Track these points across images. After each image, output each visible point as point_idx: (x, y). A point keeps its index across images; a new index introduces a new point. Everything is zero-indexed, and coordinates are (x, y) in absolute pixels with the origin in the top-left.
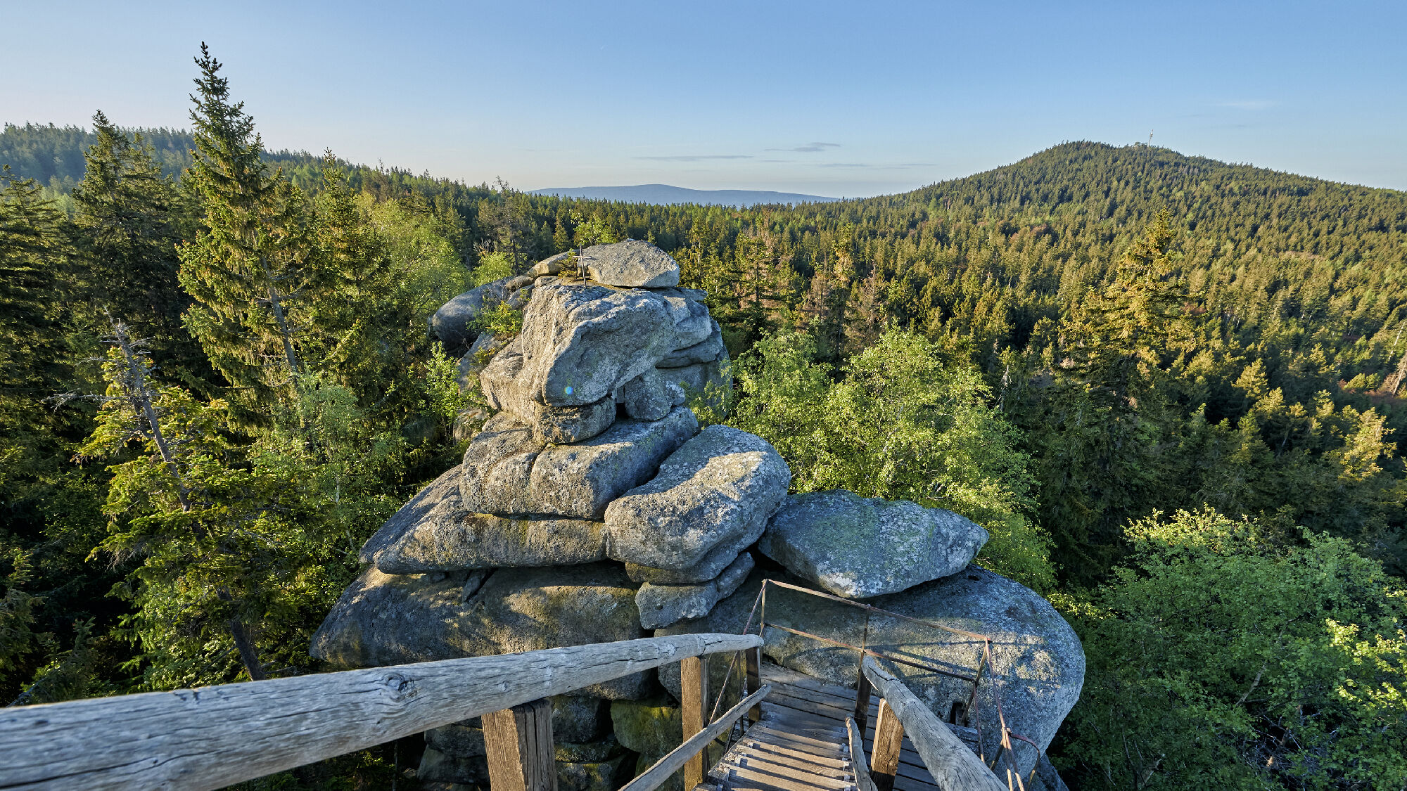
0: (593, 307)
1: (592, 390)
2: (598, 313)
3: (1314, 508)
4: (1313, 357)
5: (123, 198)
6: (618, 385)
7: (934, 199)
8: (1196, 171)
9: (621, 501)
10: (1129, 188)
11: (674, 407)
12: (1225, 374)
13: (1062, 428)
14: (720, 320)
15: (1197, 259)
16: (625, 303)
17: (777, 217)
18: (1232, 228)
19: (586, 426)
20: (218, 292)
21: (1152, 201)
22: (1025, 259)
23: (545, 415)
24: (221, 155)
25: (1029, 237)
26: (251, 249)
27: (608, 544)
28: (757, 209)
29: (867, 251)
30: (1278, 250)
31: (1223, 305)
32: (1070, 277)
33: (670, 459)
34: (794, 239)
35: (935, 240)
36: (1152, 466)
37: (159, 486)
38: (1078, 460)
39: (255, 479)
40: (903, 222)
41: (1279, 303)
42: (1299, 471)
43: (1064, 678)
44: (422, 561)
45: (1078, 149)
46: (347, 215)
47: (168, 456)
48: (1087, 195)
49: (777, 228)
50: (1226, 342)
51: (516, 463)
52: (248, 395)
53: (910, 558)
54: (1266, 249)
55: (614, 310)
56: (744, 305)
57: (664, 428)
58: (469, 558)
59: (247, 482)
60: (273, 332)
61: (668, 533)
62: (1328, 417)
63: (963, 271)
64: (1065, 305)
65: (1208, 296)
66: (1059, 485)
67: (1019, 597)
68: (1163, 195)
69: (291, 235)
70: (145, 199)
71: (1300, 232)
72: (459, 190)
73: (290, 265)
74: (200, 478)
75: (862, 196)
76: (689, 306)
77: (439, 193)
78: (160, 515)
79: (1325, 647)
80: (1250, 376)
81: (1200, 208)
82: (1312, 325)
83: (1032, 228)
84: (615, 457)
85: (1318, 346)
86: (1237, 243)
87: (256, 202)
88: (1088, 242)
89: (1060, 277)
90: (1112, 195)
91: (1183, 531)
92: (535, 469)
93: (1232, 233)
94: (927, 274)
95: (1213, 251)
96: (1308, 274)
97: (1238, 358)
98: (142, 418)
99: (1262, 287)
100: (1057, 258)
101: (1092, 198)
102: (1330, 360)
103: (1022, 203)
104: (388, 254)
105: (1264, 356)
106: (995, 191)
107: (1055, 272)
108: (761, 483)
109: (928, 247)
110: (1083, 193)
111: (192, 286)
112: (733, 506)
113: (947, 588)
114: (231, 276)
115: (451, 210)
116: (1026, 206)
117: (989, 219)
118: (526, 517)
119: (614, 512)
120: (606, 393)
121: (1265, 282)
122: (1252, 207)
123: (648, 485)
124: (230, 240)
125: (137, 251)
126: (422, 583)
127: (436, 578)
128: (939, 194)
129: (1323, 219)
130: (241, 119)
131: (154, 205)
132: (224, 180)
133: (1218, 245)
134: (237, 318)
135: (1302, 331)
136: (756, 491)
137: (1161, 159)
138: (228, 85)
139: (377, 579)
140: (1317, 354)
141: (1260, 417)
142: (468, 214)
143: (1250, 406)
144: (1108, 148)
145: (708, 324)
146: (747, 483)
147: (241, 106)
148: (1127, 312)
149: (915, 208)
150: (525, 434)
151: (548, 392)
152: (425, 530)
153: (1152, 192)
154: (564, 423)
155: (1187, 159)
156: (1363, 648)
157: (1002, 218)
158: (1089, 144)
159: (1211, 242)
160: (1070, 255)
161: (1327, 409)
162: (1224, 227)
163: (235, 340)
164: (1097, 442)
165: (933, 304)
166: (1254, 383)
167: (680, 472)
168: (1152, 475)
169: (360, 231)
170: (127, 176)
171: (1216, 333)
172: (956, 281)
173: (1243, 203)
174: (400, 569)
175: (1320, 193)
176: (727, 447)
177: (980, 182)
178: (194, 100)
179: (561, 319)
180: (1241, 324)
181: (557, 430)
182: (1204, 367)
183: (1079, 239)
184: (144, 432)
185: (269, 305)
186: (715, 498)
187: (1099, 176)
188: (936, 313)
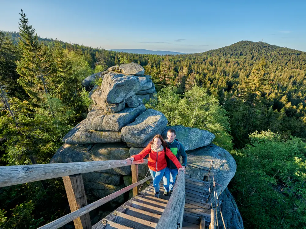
0: (119, 79)
1: (118, 100)
2: (120, 81)
3: (297, 131)
4: (299, 95)
5: (3, 49)
6: (125, 99)
7: (209, 54)
8: (273, 48)
9: (125, 127)
10: (257, 52)
11: (140, 104)
12: (278, 98)
13: (237, 111)
14: (155, 83)
15: (272, 70)
16: (127, 78)
17: (171, 58)
18: (281, 63)
19: (117, 109)
20: (26, 74)
21: (262, 56)
22: (231, 70)
23: (107, 106)
24: (27, 39)
25: (232, 64)
26: (35, 63)
27: (122, 138)
28: (166, 56)
29: (193, 66)
30: (292, 69)
31: (278, 82)
32: (242, 74)
33: (138, 117)
34: (175, 63)
35: (209, 64)
36: (258, 120)
37: (10, 122)
38: (241, 119)
39: (35, 121)
40: (202, 60)
41: (292, 81)
42: (293, 122)
43: (231, 170)
44: (77, 141)
45: (245, 42)
46: (61, 55)
47: (12, 115)
48: (247, 54)
49: (171, 60)
50: (278, 91)
51: (100, 117)
52: (35, 100)
53: (196, 142)
54: (289, 68)
55: (124, 80)
56: (161, 80)
57: (137, 109)
58: (88, 140)
59: (33, 122)
60: (41, 84)
61: (136, 135)
62: (301, 109)
63: (216, 72)
64: (241, 81)
65: (275, 79)
66: (236, 125)
67: (222, 151)
68: (265, 54)
69: (45, 60)
70: (9, 50)
71: (297, 64)
72: (91, 49)
73: (46, 67)
74: (21, 120)
75: (192, 53)
76: (147, 79)
77: (86, 50)
78: (10, 130)
79: (294, 163)
80: (284, 99)
81: (274, 58)
82: (299, 87)
83: (233, 62)
84: (124, 116)
85: (300, 92)
86: (282, 67)
87: (36, 51)
88: (246, 65)
89: (239, 74)
90: (253, 54)
91: (263, 136)
92: (104, 119)
93: (281, 64)
94: (207, 73)
95: (276, 68)
96: (299, 75)
97: (281, 95)
98: (6, 105)
99: (288, 78)
100: (239, 69)
101: (248, 55)
102: (303, 96)
103: (231, 55)
104: (72, 65)
105: (287, 94)
106: (224, 52)
107: (238, 73)
108: (160, 123)
109: (208, 66)
110: (246, 53)
111: (20, 72)
112: (153, 129)
113: (204, 149)
114: (30, 70)
115: (89, 54)
116: (232, 56)
117: (223, 59)
118: (102, 131)
119: (124, 130)
120: (122, 101)
121: (288, 76)
122: (286, 58)
123: (132, 123)
124: (29, 60)
125: (7, 63)
126: (77, 147)
127: (81, 146)
128: (211, 53)
129: (303, 61)
130: (32, 29)
131: (11, 51)
132: (27, 45)
133: (278, 67)
134: (32, 81)
135: (296, 88)
136: (159, 125)
137: (265, 45)
138: (28, 20)
139: (67, 146)
140: (300, 94)
141: (285, 109)
142: (93, 55)
143: (283, 106)
144: (252, 42)
145: (151, 84)
146: (156, 123)
147: (32, 26)
148: (254, 83)
149: (204, 56)
150: (102, 110)
151: (107, 100)
152: (78, 133)
153: (262, 53)
154: (112, 108)
155: (271, 46)
156: (302, 164)
157: (226, 59)
158: (248, 41)
159: (276, 66)
160: (242, 69)
161: (301, 107)
162: (279, 63)
163: (31, 86)
164: (246, 114)
165: (208, 80)
166: (284, 101)
167: (140, 120)
168: (258, 123)
169: (65, 59)
170: (4, 44)
171: (276, 88)
172: (214, 74)
173: (284, 57)
174: (72, 143)
175: (302, 55)
176: (152, 114)
177: (221, 50)
178: (20, 24)
179: (111, 82)
180: (282, 86)
181: (110, 110)
182: (273, 96)
183: (244, 65)
184: (6, 109)
185: (40, 77)
186: (148, 127)
187: (250, 49)
188: (209, 82)
